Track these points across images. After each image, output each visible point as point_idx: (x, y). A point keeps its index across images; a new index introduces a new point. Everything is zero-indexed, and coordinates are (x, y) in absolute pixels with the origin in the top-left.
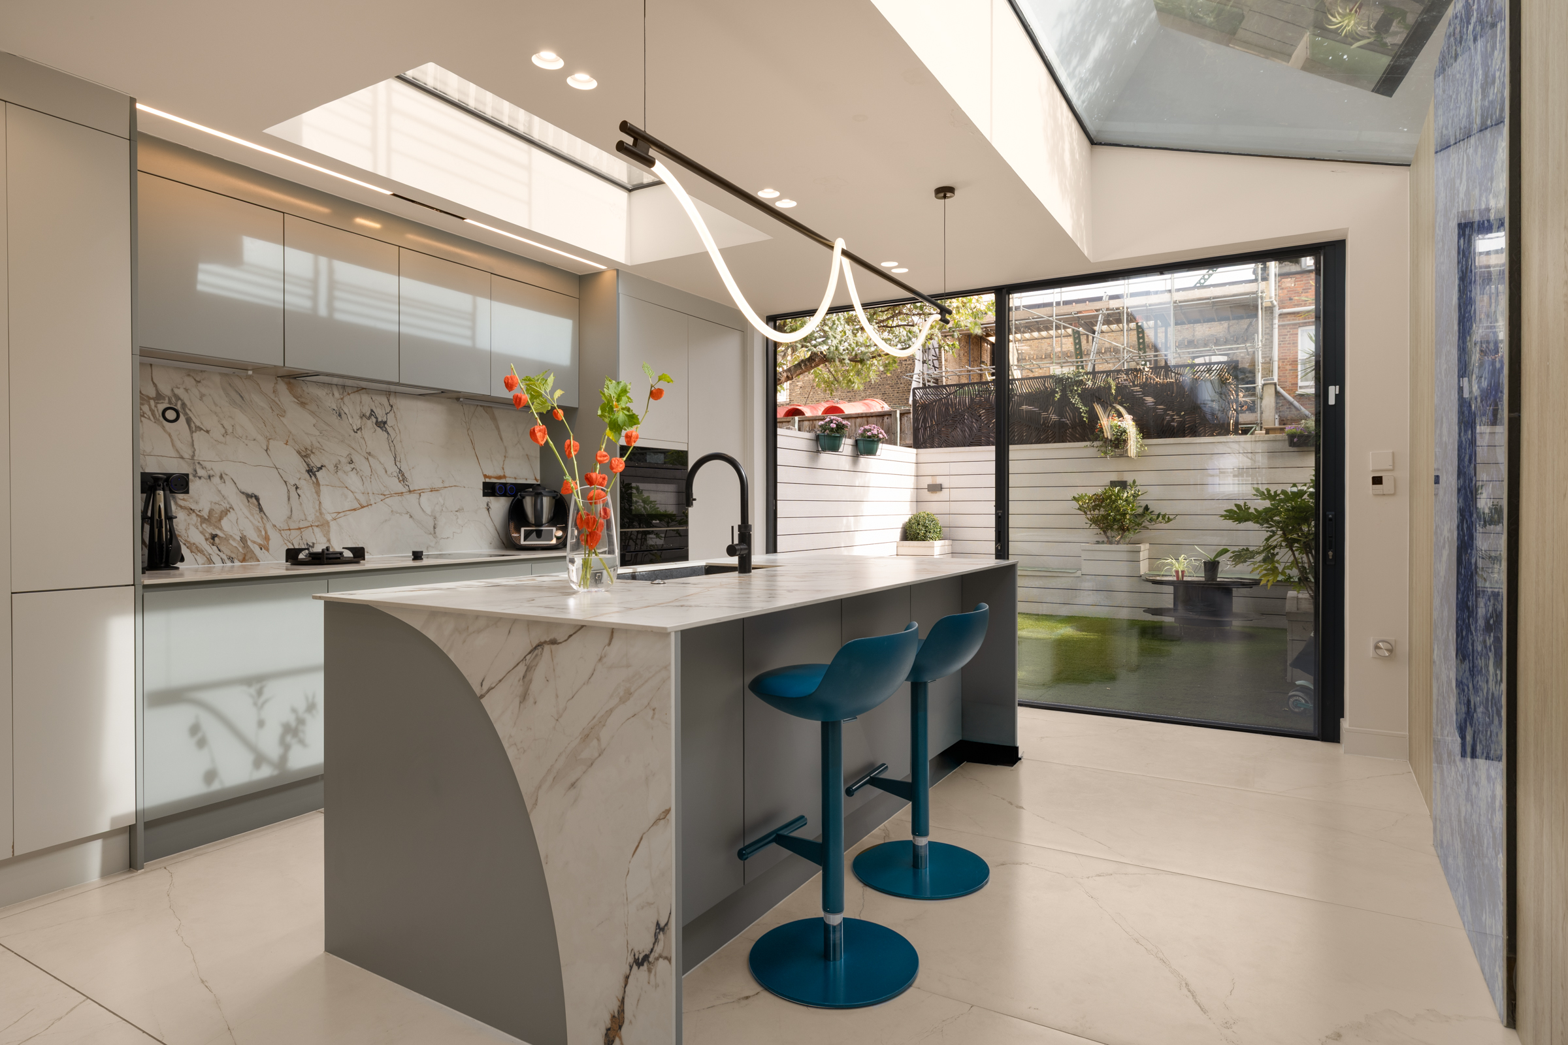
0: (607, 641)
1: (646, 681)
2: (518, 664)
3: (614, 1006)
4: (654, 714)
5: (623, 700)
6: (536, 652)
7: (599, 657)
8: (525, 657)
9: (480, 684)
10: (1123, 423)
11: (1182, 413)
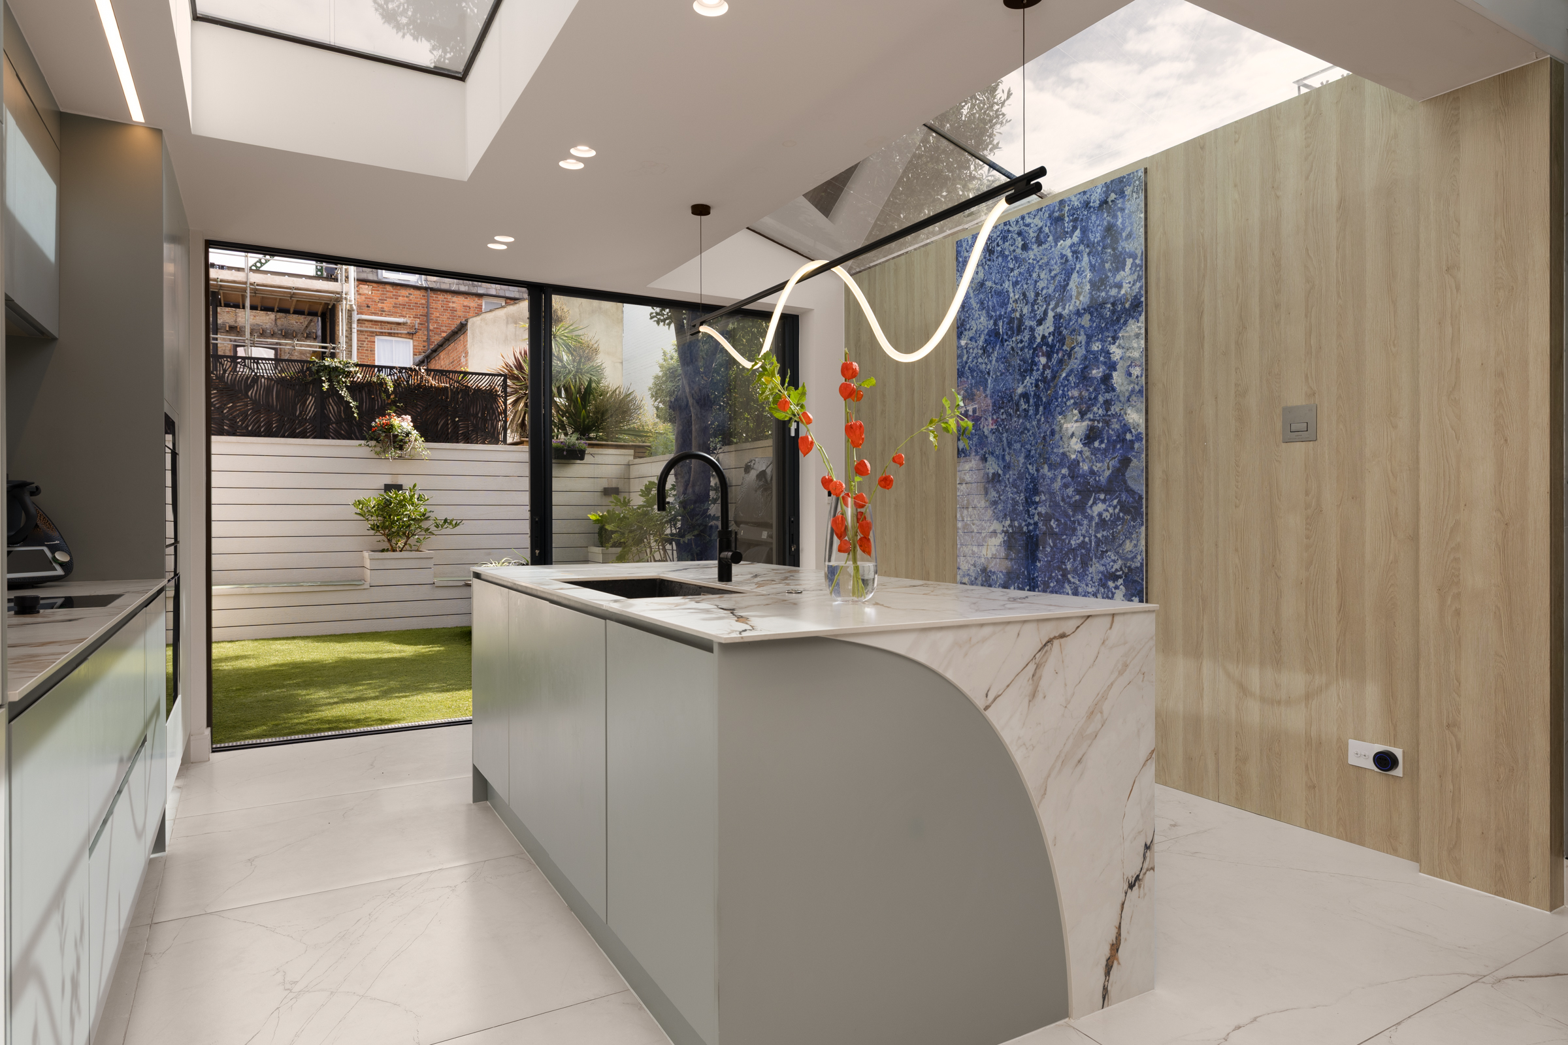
0: (1109, 626)
1: (1138, 653)
2: (1027, 665)
3: (1112, 937)
4: (1144, 677)
5: (1121, 673)
6: (1046, 648)
7: (1102, 641)
8: (1035, 656)
9: (985, 695)
10: (404, 424)
11: (457, 419)
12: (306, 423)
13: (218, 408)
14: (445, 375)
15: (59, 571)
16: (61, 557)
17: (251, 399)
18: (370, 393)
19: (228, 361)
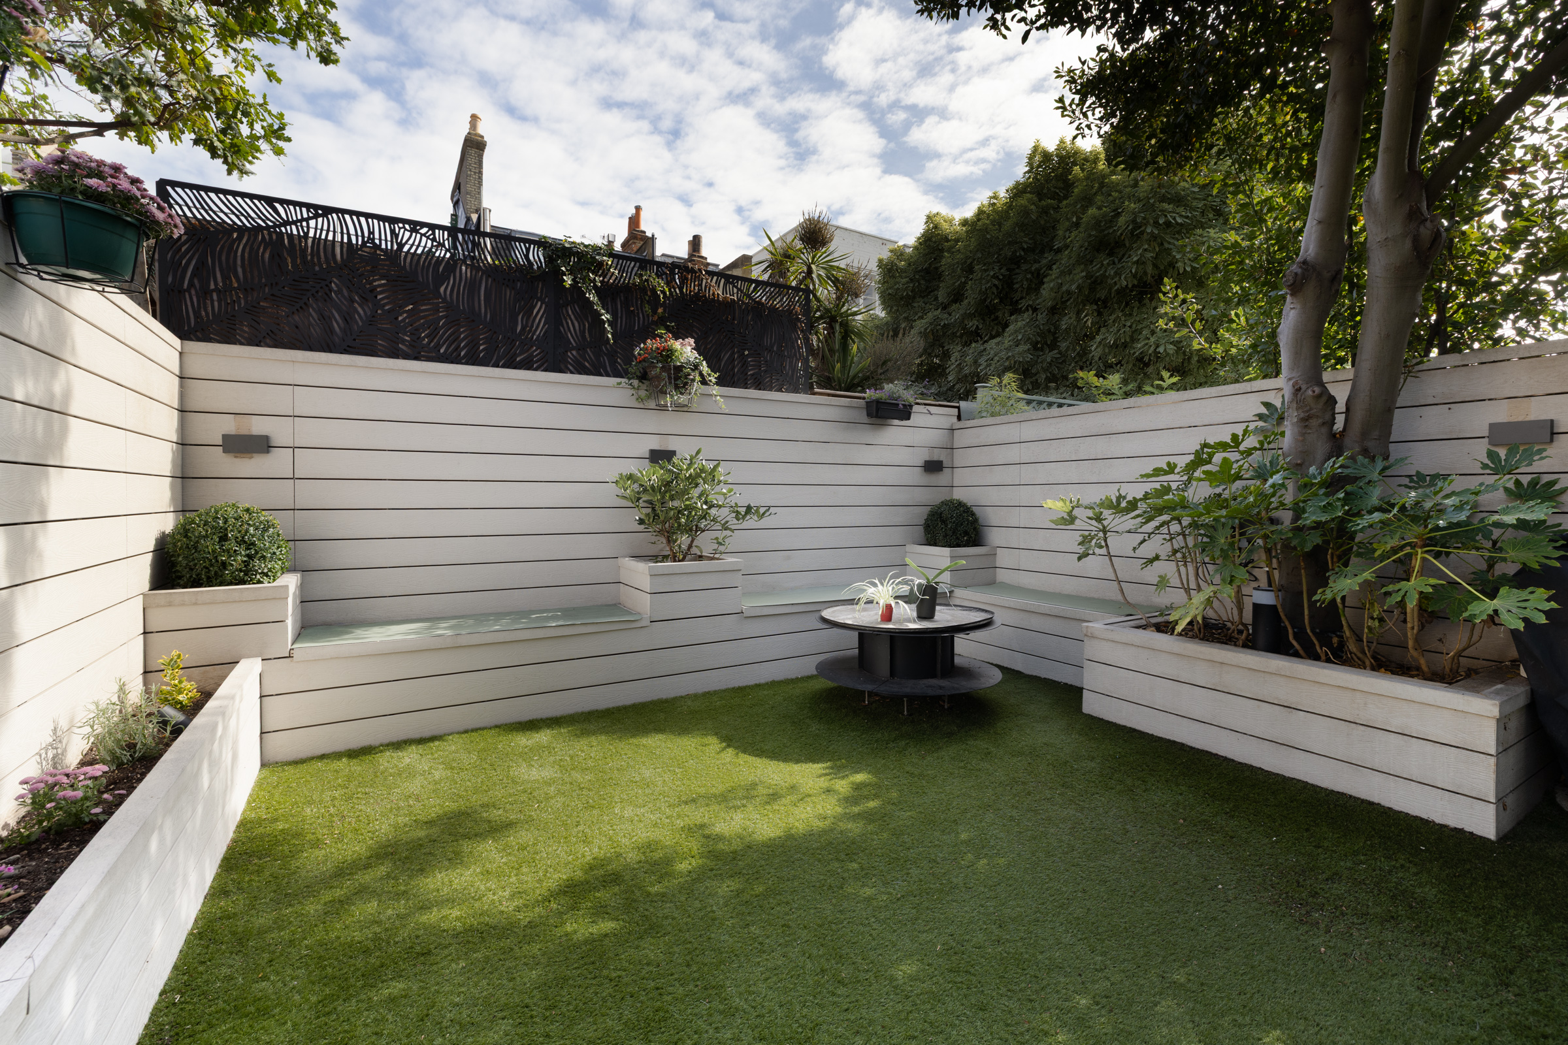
10: (685, 350)
11: (746, 353)
12: (532, 347)
13: (389, 311)
14: (732, 283)
17: (444, 300)
18: (627, 302)
19: (406, 230)
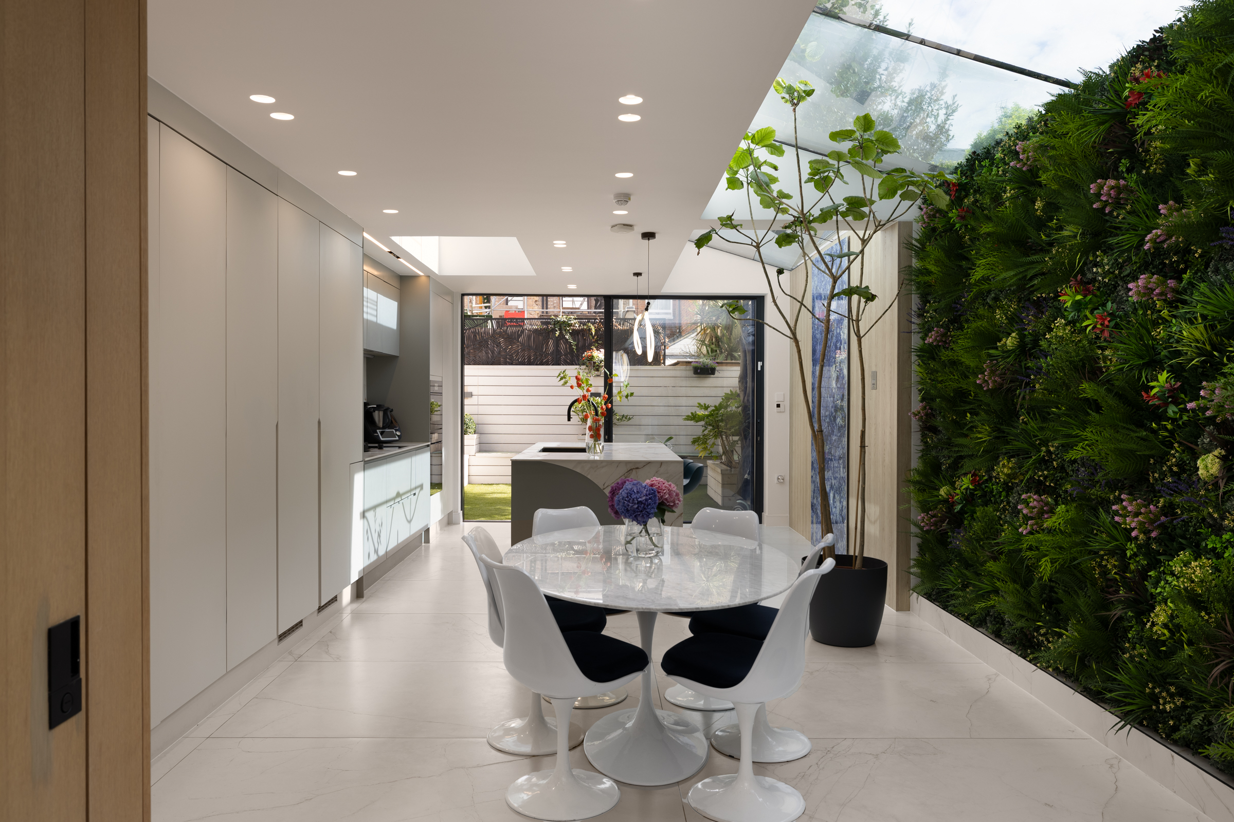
0: (659, 466)
2: (621, 477)
6: (630, 472)
7: (656, 471)
8: (624, 474)
9: (603, 485)
10: (599, 355)
12: (549, 356)
15: (397, 438)
16: (398, 433)
17: (520, 343)
18: (583, 335)
